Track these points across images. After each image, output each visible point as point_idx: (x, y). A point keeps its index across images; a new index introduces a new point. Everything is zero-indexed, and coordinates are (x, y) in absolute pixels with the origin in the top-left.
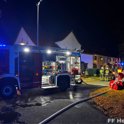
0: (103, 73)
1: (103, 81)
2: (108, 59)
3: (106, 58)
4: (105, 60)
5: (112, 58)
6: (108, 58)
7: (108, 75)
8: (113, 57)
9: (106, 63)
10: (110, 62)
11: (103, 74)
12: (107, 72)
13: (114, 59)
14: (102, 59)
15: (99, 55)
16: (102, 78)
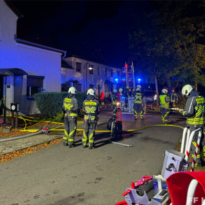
0: (72, 111)
1: (74, 145)
2: (106, 71)
3: (102, 67)
4: (100, 74)
5: (116, 69)
6: (106, 69)
7: (93, 118)
8: (118, 68)
9: (101, 80)
10: (111, 78)
11: (72, 115)
12: (90, 107)
13: (118, 72)
14: (90, 69)
15: (87, 62)
16: (71, 133)
